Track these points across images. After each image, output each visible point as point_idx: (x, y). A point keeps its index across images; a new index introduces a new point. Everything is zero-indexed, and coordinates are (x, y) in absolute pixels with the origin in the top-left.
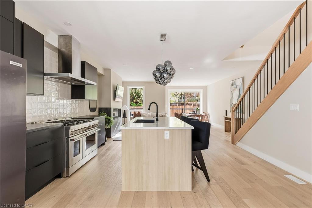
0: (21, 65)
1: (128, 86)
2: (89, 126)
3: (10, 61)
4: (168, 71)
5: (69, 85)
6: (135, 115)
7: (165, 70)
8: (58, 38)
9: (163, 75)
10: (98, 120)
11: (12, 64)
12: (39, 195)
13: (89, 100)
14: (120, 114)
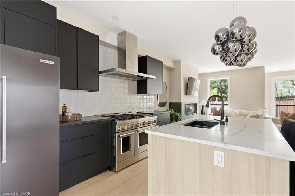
0: (53, 62)
1: (207, 78)
2: (144, 121)
3: (41, 60)
4: (235, 36)
5: (135, 81)
6: (203, 113)
7: (231, 36)
8: (118, 37)
9: (227, 47)
10: (157, 116)
11: (43, 62)
12: (85, 184)
13: (157, 95)
14: (195, 110)
